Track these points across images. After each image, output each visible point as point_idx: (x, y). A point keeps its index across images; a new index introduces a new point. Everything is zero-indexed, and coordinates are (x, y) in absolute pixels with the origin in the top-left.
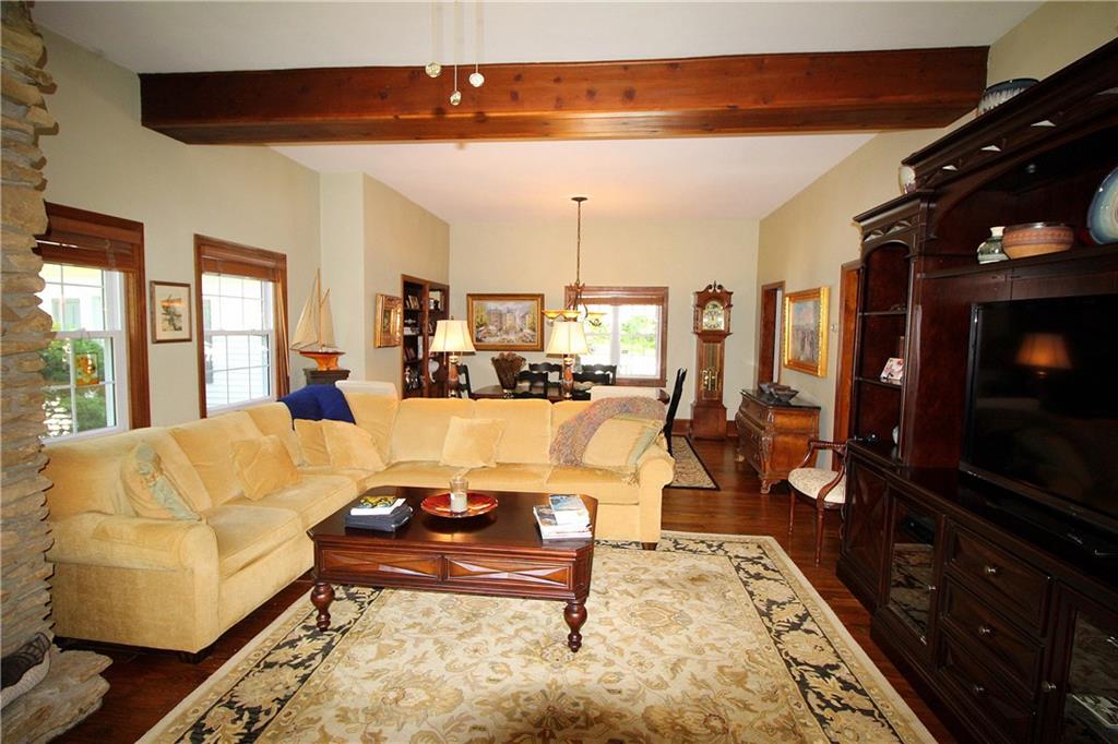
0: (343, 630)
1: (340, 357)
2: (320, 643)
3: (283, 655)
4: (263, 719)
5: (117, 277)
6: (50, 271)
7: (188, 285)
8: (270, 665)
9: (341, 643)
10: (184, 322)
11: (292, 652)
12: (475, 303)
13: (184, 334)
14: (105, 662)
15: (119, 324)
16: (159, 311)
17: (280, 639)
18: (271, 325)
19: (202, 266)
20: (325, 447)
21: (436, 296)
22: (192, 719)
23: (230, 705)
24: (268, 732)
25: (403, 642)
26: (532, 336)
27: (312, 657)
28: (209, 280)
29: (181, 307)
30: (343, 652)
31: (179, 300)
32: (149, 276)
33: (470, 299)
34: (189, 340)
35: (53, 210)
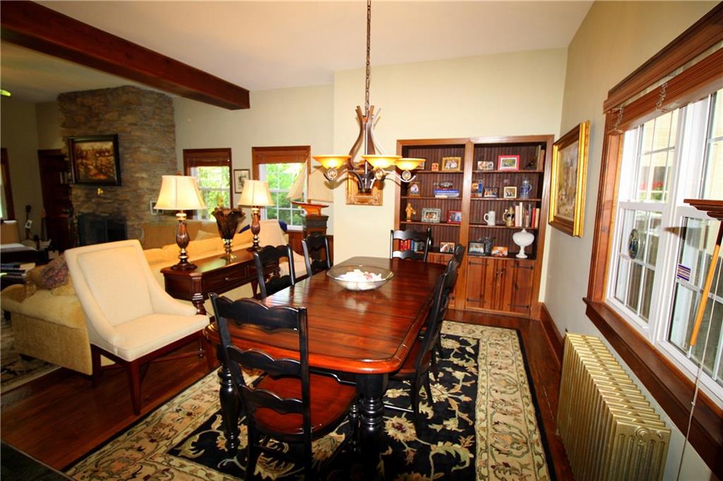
16: (237, 180)
31: (245, 177)
32: (234, 168)
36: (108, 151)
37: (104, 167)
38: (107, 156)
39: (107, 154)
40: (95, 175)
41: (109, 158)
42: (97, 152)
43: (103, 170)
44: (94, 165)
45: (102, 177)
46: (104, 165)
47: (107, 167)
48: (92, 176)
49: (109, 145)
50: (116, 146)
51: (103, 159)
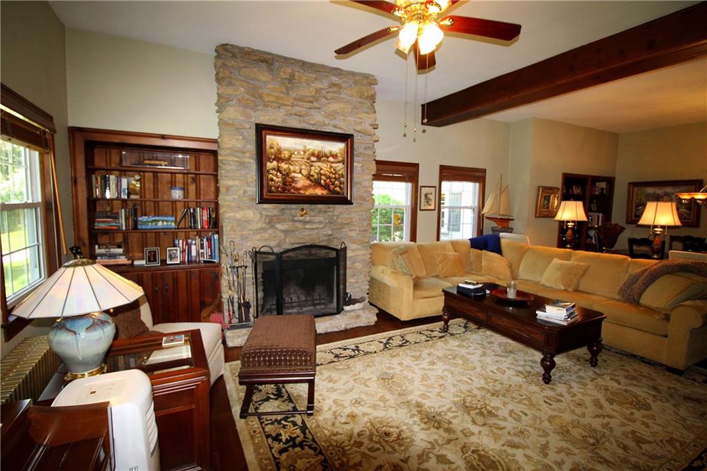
0: (452, 335)
1: (511, 222)
2: (441, 335)
3: (426, 333)
4: (408, 344)
5: (410, 185)
6: (376, 184)
7: (435, 187)
8: (420, 333)
9: (448, 337)
10: (432, 203)
11: (431, 333)
12: (635, 189)
13: (432, 207)
14: (377, 311)
15: (409, 203)
16: (423, 197)
17: (430, 329)
18: (476, 204)
19: (442, 179)
20: (481, 263)
21: (603, 185)
22: (391, 336)
23: (402, 337)
24: (407, 347)
25: (470, 346)
26: (689, 214)
27: (435, 337)
28: (445, 184)
29: (432, 197)
30: (446, 340)
31: (431, 194)
32: (420, 184)
33: (632, 186)
34: (434, 210)
35: (378, 163)
36: (335, 156)
37: (323, 177)
38: (332, 163)
39: (331, 159)
40: (306, 188)
41: (334, 165)
42: (313, 155)
43: (322, 182)
44: (305, 172)
45: (319, 192)
46: (325, 175)
47: (329, 178)
48: (298, 189)
49: (338, 147)
50: (350, 151)
51: (323, 165)
